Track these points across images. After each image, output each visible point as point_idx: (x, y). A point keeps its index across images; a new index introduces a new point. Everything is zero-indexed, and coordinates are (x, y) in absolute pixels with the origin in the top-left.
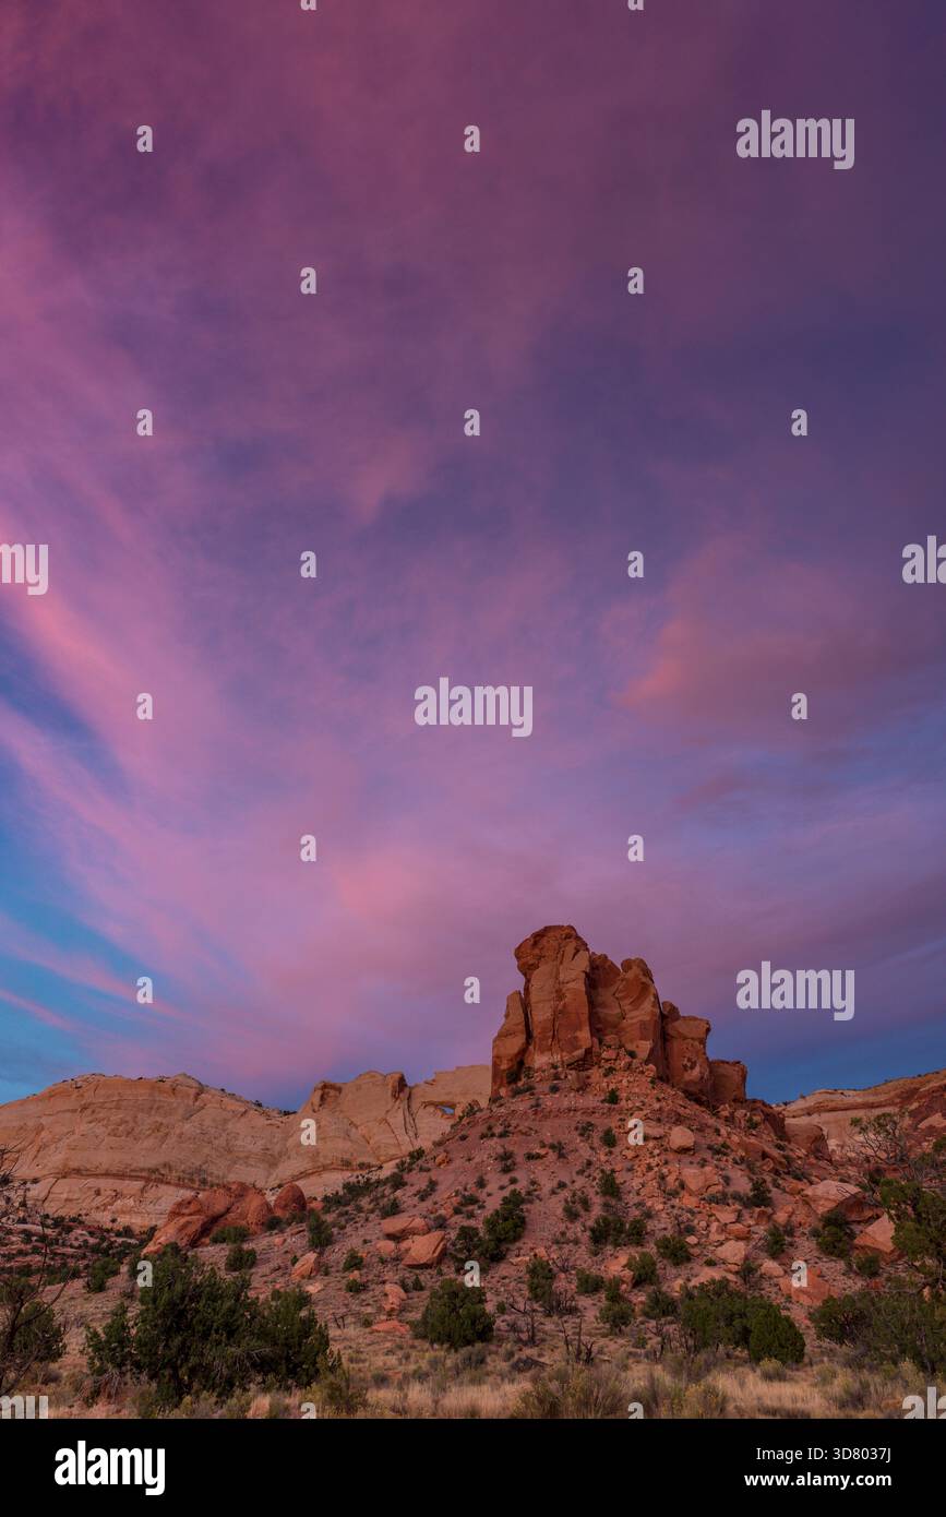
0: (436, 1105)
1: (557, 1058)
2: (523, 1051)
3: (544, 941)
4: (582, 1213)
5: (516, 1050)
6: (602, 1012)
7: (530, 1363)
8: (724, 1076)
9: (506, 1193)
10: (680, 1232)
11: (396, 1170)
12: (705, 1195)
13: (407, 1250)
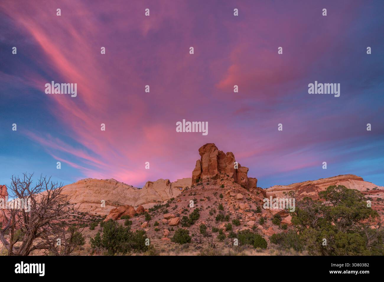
0: (177, 187)
1: (209, 176)
2: (200, 175)
3: (206, 147)
4: (214, 214)
5: (198, 174)
6: (221, 165)
7: (200, 248)
8: (251, 181)
9: (195, 209)
10: (238, 219)
11: (167, 203)
12: (245, 210)
13: (170, 221)
